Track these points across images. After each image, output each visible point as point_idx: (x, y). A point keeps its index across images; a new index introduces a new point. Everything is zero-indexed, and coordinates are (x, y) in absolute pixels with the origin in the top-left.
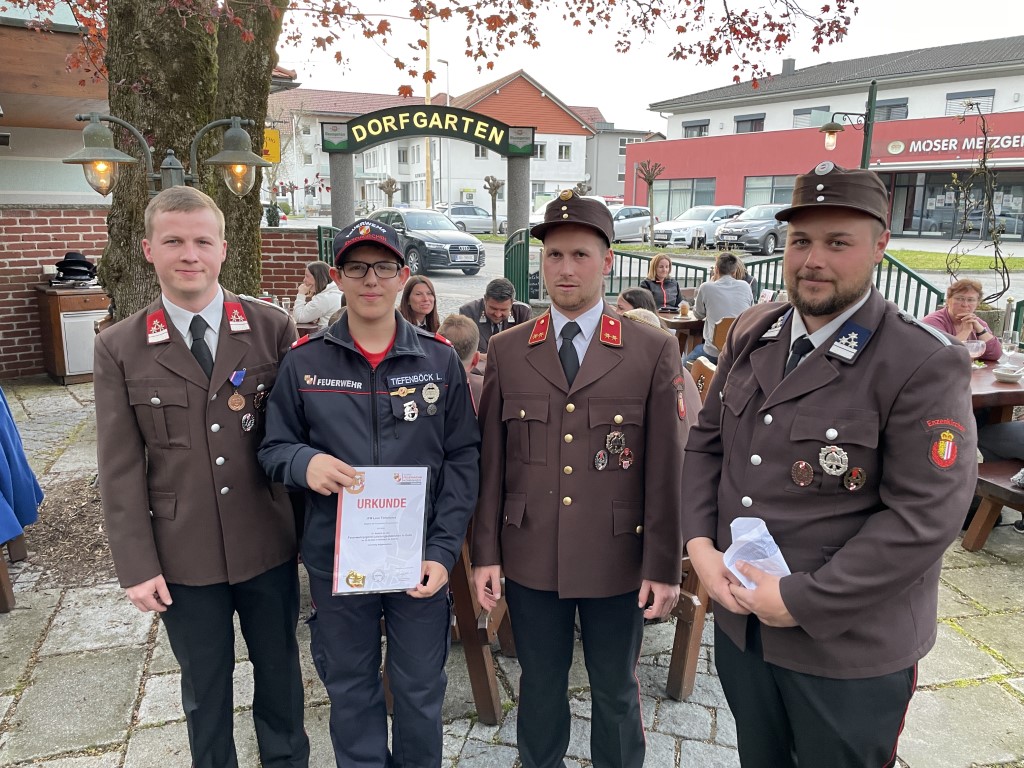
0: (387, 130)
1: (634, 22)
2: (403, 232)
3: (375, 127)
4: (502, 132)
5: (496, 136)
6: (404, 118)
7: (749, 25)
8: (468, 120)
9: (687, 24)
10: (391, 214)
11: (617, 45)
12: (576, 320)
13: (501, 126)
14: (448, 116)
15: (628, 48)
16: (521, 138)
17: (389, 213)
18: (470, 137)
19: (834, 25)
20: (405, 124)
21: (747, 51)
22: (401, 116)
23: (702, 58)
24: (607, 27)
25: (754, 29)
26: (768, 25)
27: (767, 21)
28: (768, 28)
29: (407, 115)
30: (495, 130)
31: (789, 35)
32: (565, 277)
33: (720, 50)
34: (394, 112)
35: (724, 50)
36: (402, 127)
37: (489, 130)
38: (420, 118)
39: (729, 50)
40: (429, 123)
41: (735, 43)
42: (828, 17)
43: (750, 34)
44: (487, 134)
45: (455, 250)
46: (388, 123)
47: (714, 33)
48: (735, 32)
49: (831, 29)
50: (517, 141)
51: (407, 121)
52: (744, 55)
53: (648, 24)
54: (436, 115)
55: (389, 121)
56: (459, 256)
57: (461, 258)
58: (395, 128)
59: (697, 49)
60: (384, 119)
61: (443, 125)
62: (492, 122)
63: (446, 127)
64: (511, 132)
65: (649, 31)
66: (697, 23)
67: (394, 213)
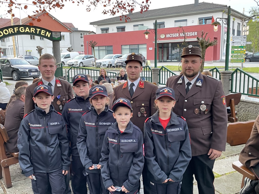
0: (10, 33)
1: (91, 3)
2: (10, 66)
3: (6, 32)
4: (50, 33)
5: (48, 34)
6: (16, 29)
7: (123, 5)
8: (38, 30)
9: (106, 4)
10: (4, 60)
11: (87, 9)
12: (133, 82)
13: (50, 31)
14: (31, 28)
15: (90, 10)
16: (57, 35)
17: (4, 59)
18: (39, 35)
19: (145, 6)
20: (16, 31)
21: (123, 12)
22: (15, 28)
23: (111, 14)
24: (83, 4)
25: (125, 6)
26: (128, 5)
27: (128, 4)
28: (128, 6)
29: (17, 28)
30: (48, 33)
31: (134, 8)
32: (133, 72)
33: (116, 12)
34: (13, 27)
35: (117, 12)
36: (16, 32)
37: (46, 33)
38: (21, 29)
39: (118, 12)
40: (25, 30)
41: (119, 10)
42: (144, 4)
43: (124, 8)
44: (45, 34)
45: (30, 71)
46: (11, 31)
47: (114, 7)
48: (119, 7)
49: (145, 7)
50: (55, 36)
51: (17, 30)
52: (122, 13)
53: (95, 4)
54: (27, 28)
55: (11, 30)
56: (32, 73)
57: (32, 74)
58: (13, 32)
59: (110, 11)
60: (9, 29)
61: (30, 31)
62: (47, 30)
63: (31, 32)
64: (53, 33)
65: (96, 6)
66: (109, 4)
67: (5, 59)
